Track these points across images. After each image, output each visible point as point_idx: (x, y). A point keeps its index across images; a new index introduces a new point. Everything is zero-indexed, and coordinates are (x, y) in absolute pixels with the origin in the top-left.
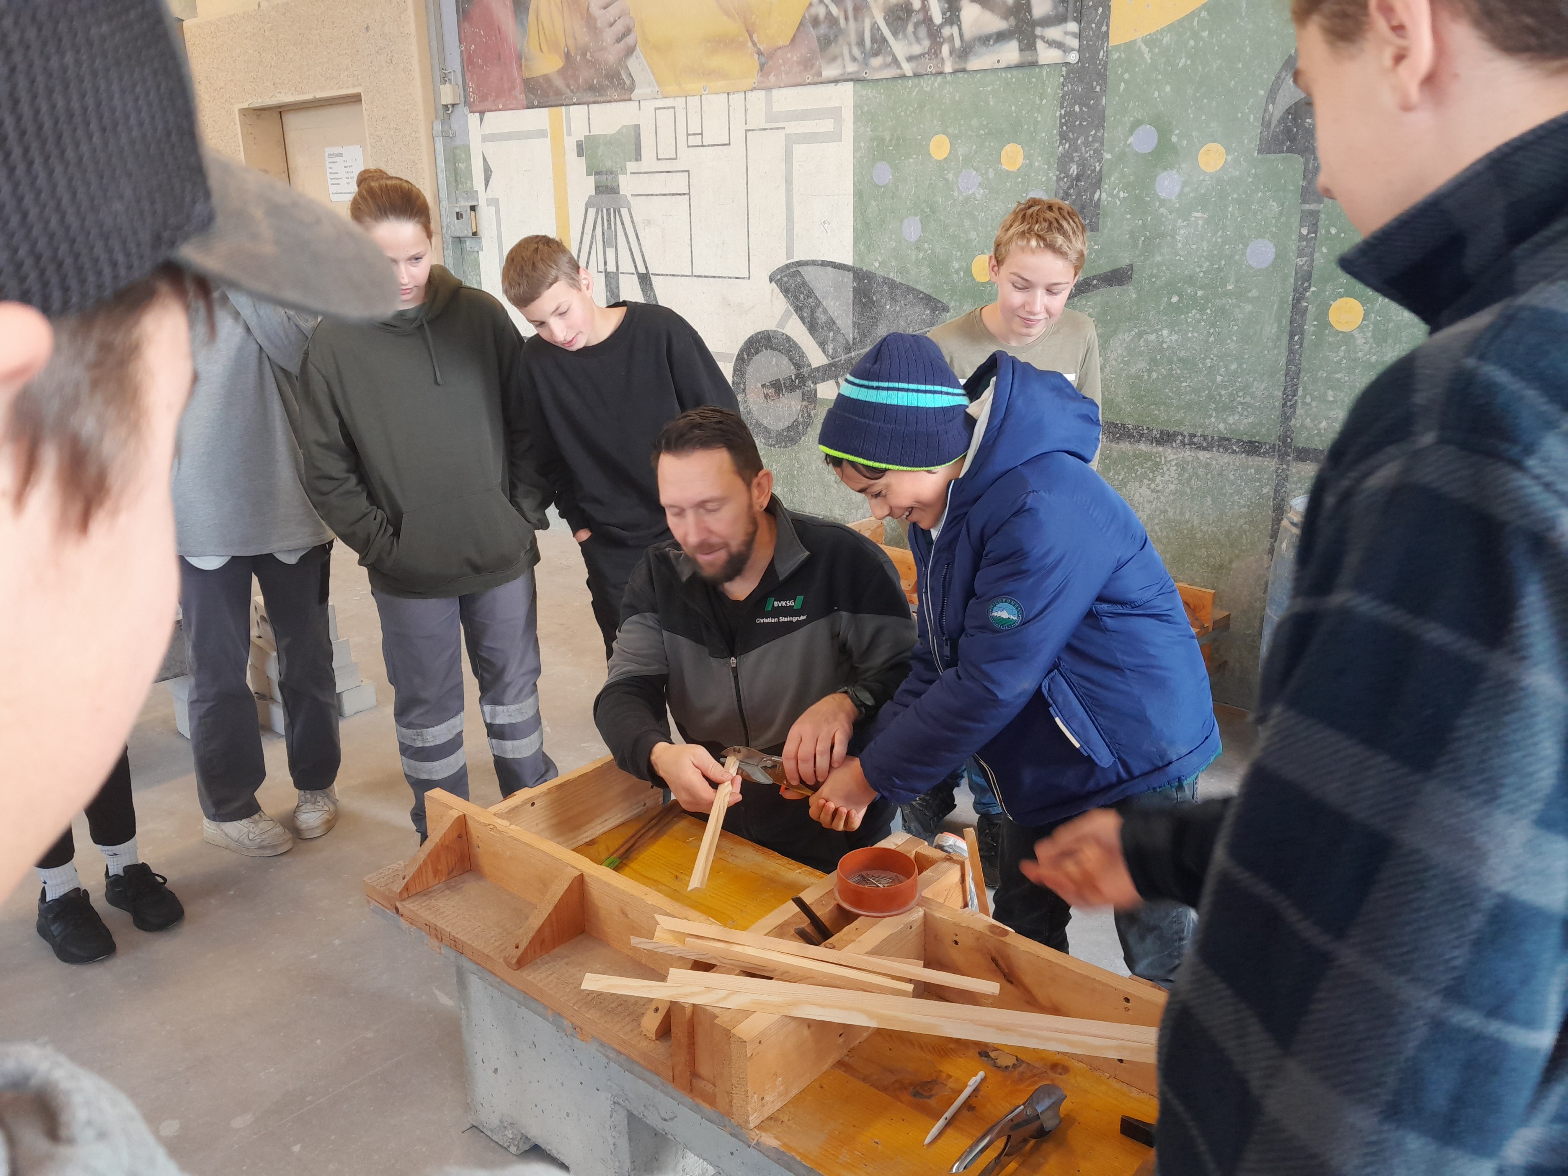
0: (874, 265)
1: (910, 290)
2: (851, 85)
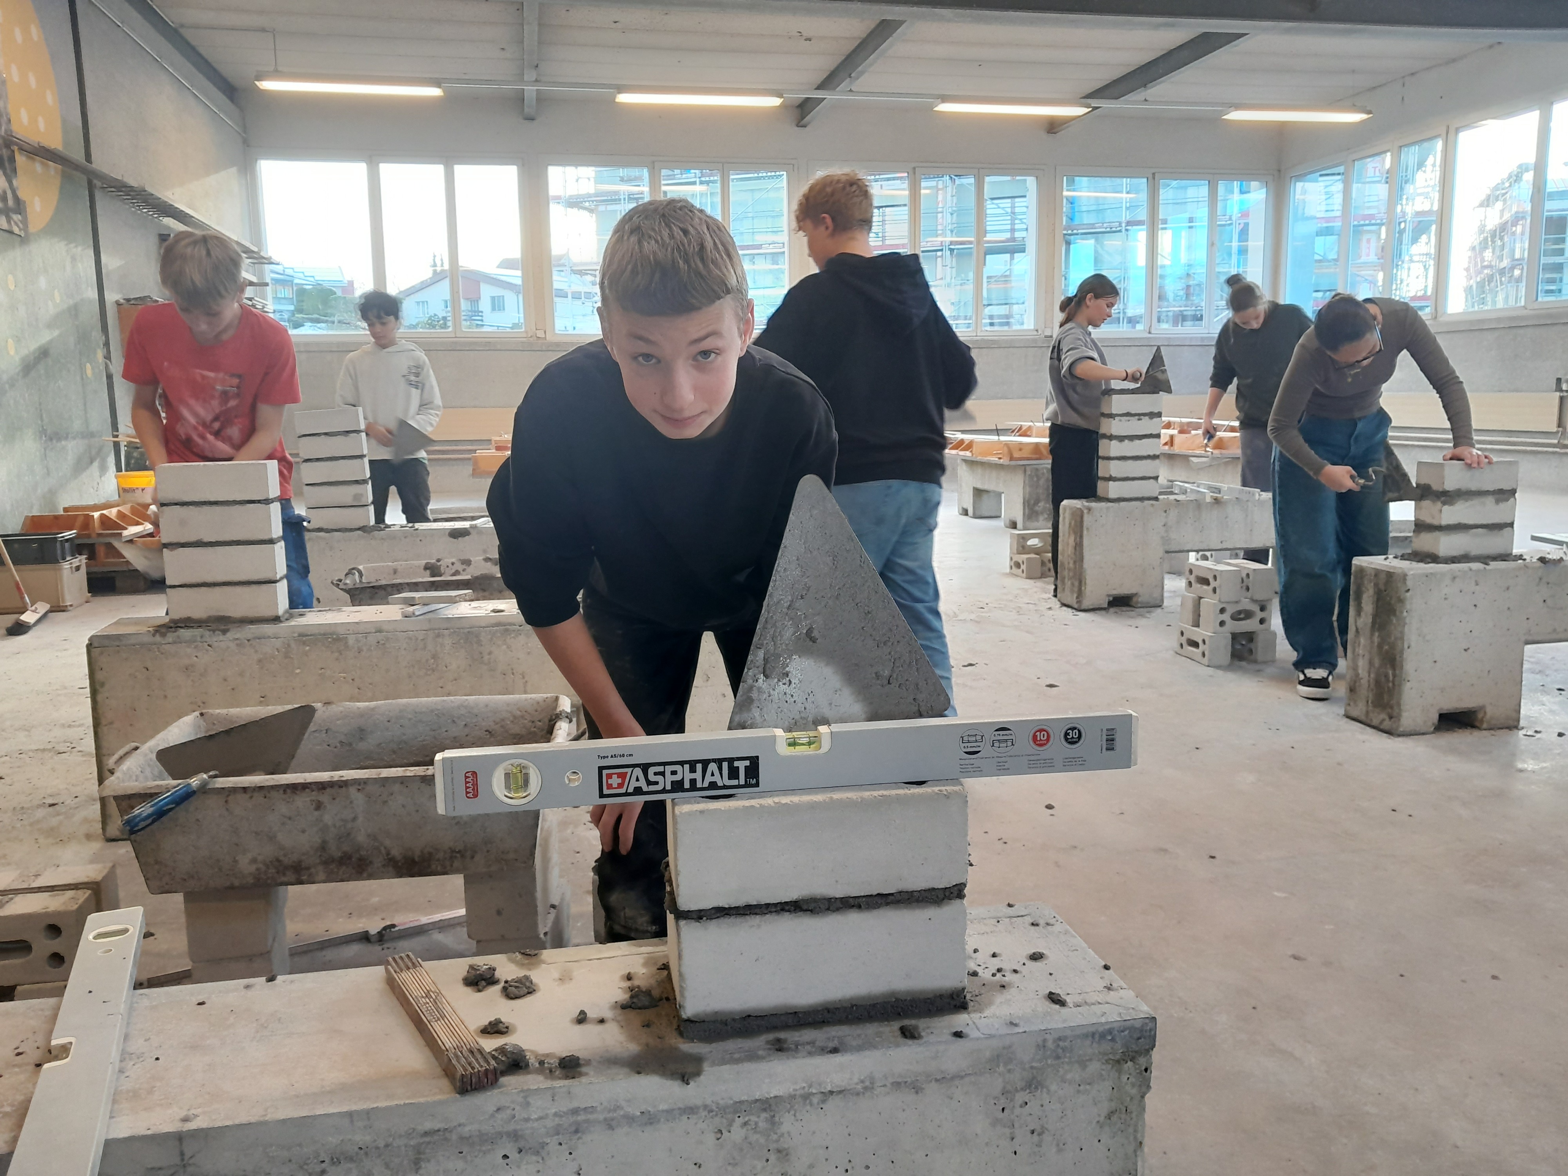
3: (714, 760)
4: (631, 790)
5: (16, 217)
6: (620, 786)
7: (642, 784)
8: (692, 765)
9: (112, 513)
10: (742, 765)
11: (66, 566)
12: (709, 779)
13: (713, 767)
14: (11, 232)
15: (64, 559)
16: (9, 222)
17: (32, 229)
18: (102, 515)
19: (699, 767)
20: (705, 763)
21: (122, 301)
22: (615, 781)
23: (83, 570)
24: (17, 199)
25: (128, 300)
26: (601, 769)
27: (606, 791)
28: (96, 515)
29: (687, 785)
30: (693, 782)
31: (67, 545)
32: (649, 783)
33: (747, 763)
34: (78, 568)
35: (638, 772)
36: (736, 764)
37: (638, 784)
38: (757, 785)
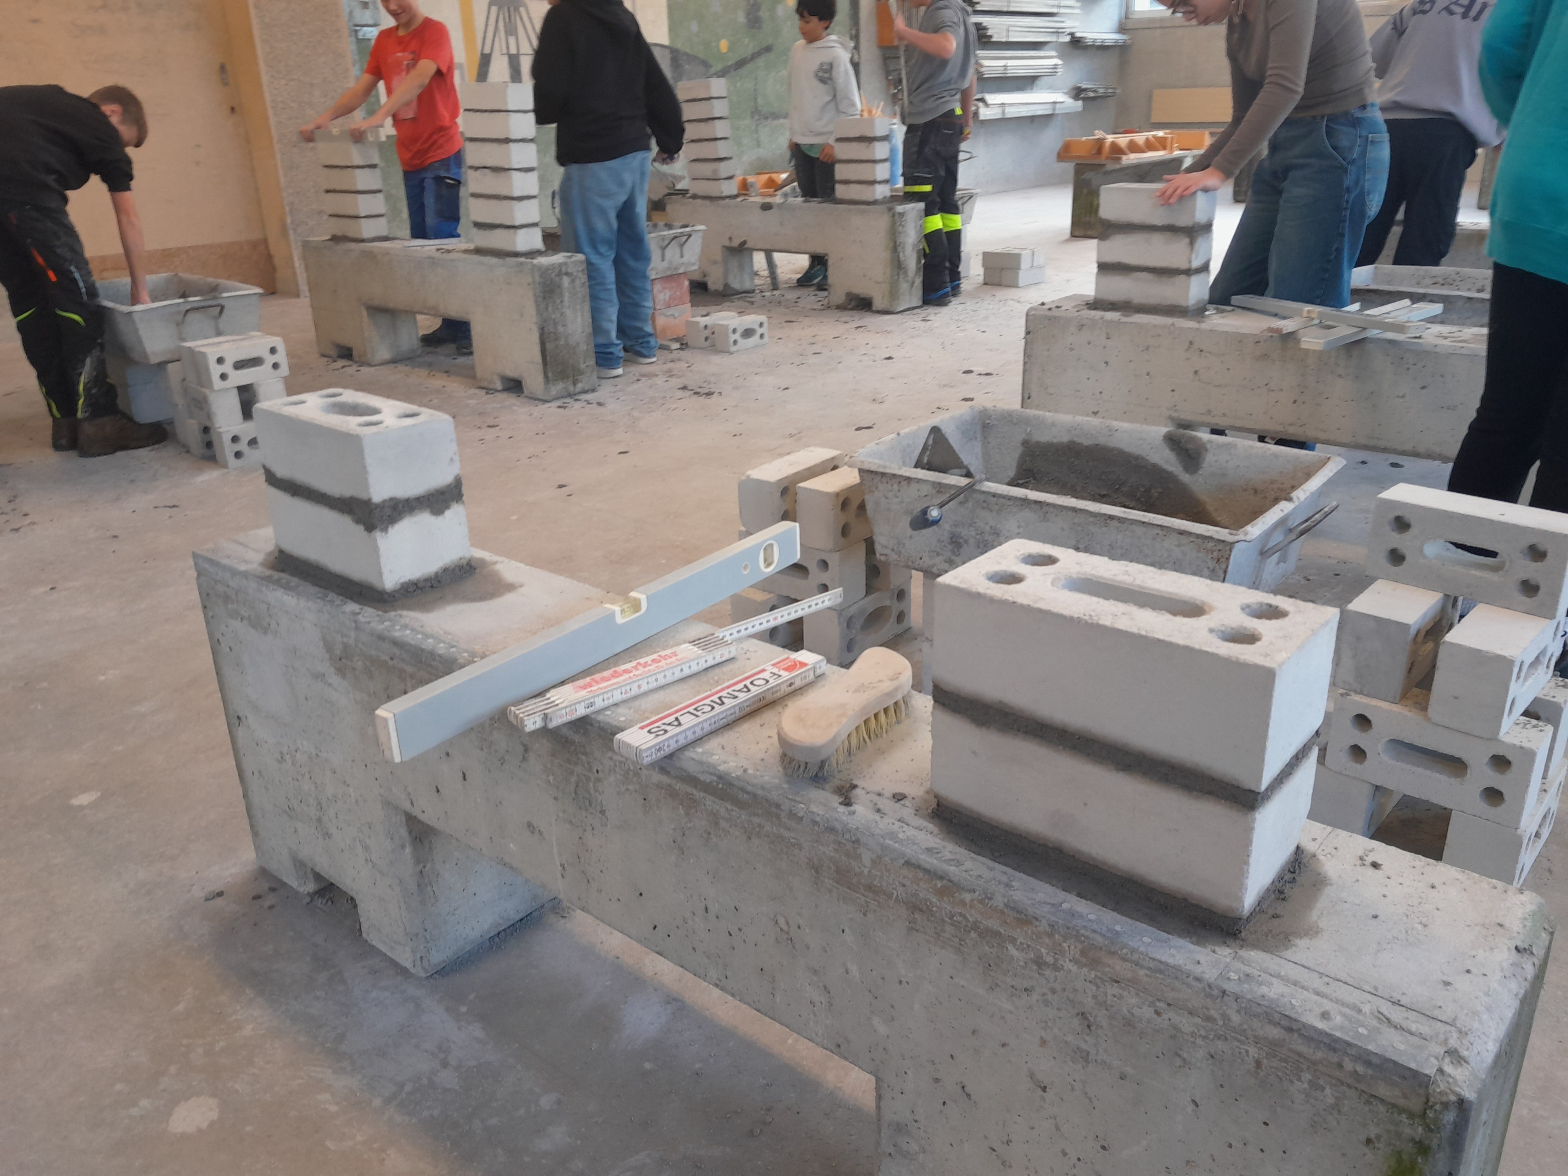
0: (679, 45)
1: (696, 58)
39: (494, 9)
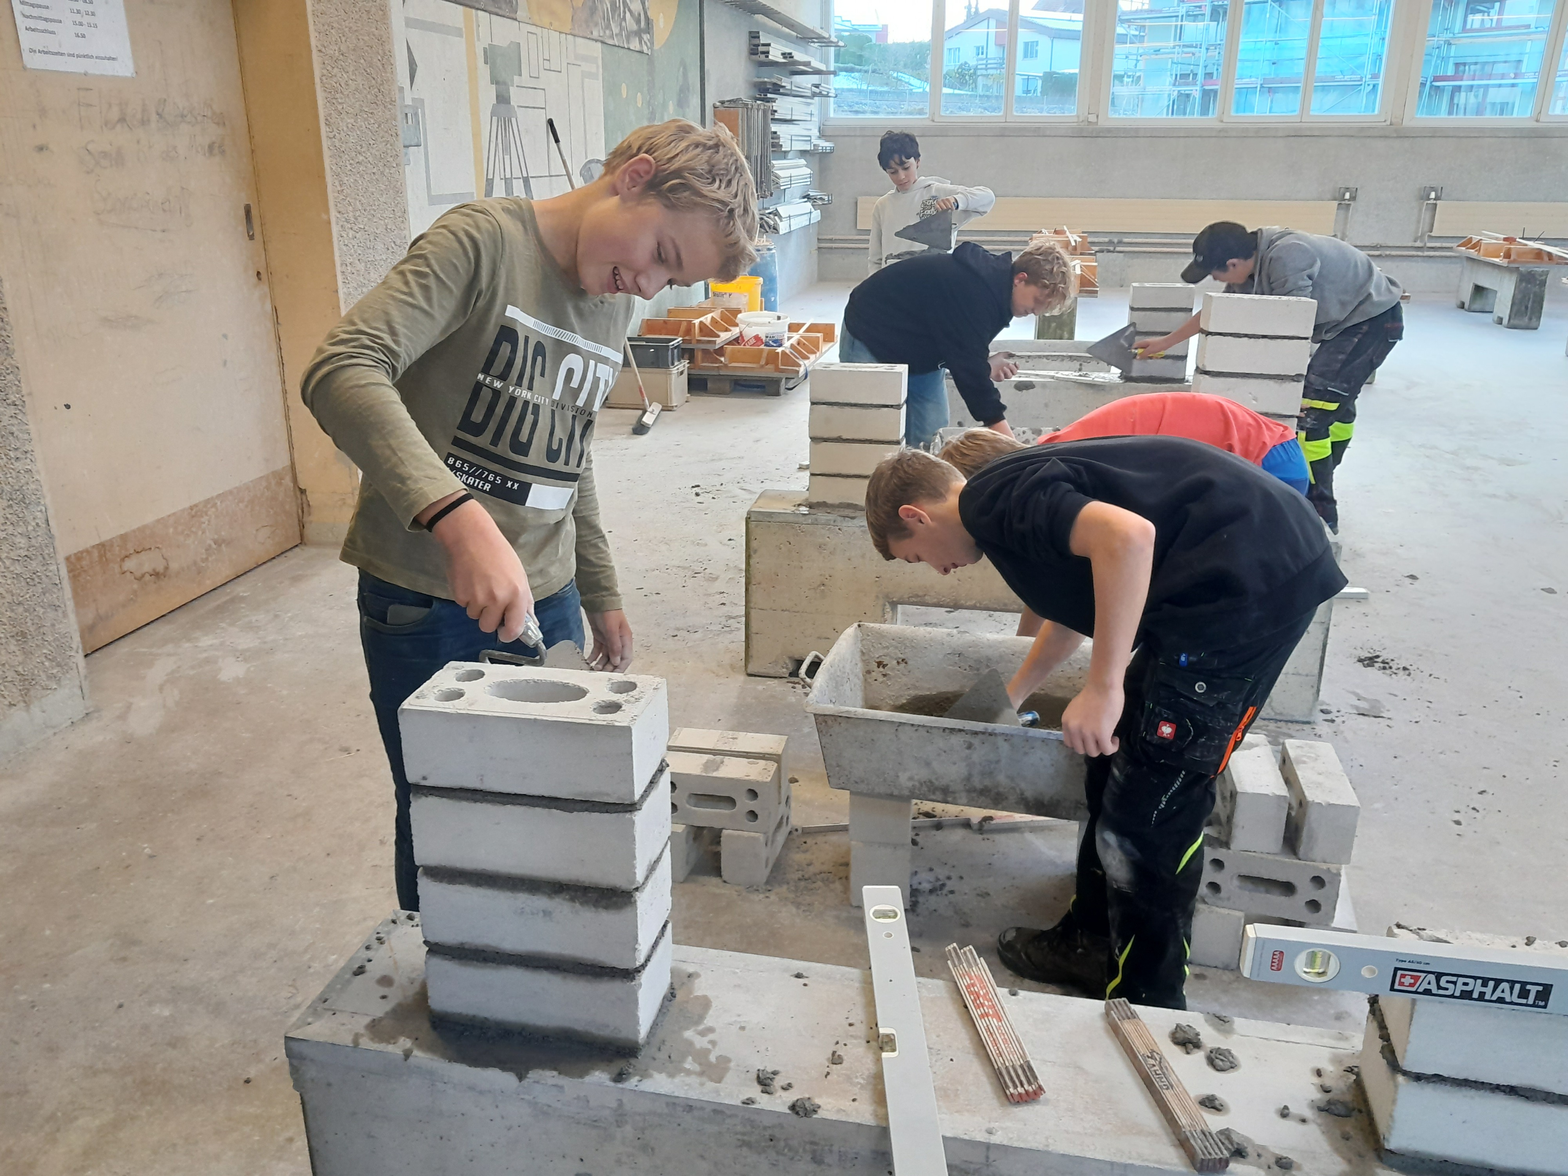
2: (599, 45)
3: (1507, 981)
4: (1421, 990)
5: (646, 37)
6: (1411, 985)
7: (1433, 988)
8: (1485, 982)
9: (707, 319)
10: (1534, 990)
11: (674, 371)
12: (1498, 993)
13: (1505, 986)
14: (641, 52)
15: (673, 364)
16: (640, 42)
17: (656, 47)
18: (701, 322)
19: (1491, 984)
20: (1498, 982)
21: (718, 104)
22: (1408, 980)
23: (686, 373)
24: (648, 20)
25: (722, 103)
26: (1396, 969)
27: (1396, 987)
28: (697, 322)
29: (1475, 995)
30: (1482, 995)
31: (676, 351)
32: (1439, 987)
33: (1540, 988)
34: (682, 373)
35: (1432, 978)
36: (1528, 987)
37: (1428, 987)
38: (1545, 1007)
39: (495, 119)
